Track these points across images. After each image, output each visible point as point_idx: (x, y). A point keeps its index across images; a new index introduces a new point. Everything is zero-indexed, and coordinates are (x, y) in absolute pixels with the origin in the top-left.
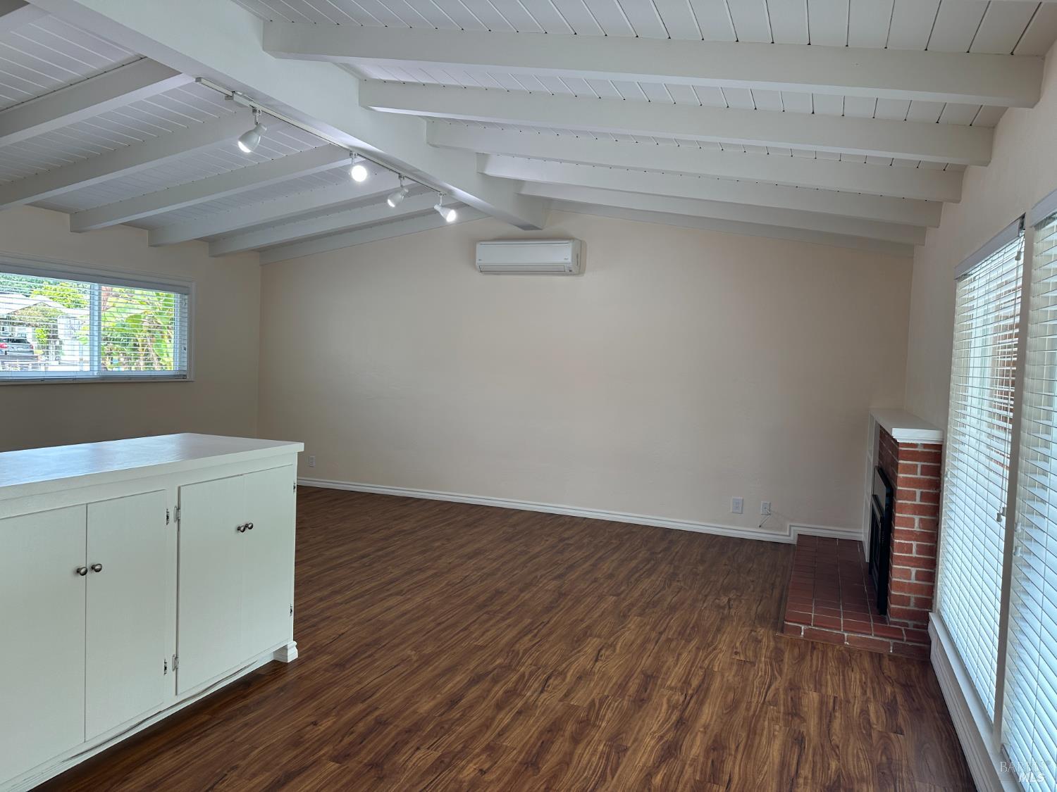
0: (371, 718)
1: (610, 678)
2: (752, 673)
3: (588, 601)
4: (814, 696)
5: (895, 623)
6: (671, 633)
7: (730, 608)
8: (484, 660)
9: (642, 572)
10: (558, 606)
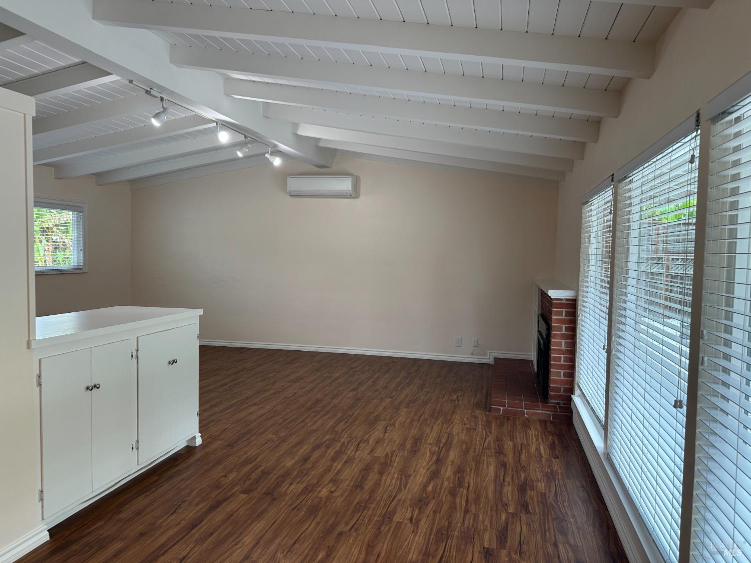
0: (258, 471)
1: (395, 441)
2: (475, 434)
3: (374, 402)
4: (510, 444)
5: (553, 403)
6: (426, 416)
7: (458, 401)
8: (319, 437)
9: (404, 384)
10: (357, 405)
